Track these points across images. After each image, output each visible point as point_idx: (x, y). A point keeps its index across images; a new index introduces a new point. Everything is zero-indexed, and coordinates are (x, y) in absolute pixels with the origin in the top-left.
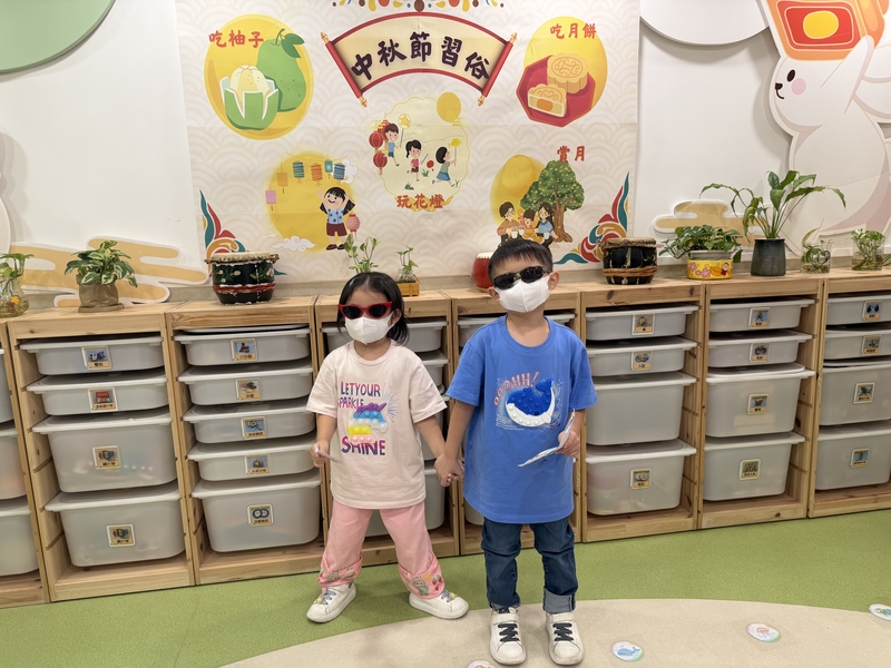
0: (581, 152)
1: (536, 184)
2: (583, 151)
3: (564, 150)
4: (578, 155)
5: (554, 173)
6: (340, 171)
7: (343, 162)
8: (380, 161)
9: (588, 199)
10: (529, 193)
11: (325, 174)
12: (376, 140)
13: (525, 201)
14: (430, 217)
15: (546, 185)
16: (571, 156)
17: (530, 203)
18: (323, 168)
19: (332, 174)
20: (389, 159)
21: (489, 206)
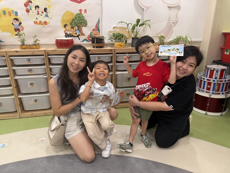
0: (85, 11)
1: (73, 19)
2: (86, 11)
3: (81, 10)
4: (85, 12)
5: (79, 16)
6: (16, 13)
7: (17, 11)
8: (28, 11)
9: (89, 24)
10: (72, 21)
11: (12, 14)
12: (26, 5)
13: (71, 24)
14: (44, 27)
15: (76, 20)
16: (83, 12)
17: (72, 25)
18: (11, 12)
19: (14, 14)
20: (30, 10)
21: (60, 25)
